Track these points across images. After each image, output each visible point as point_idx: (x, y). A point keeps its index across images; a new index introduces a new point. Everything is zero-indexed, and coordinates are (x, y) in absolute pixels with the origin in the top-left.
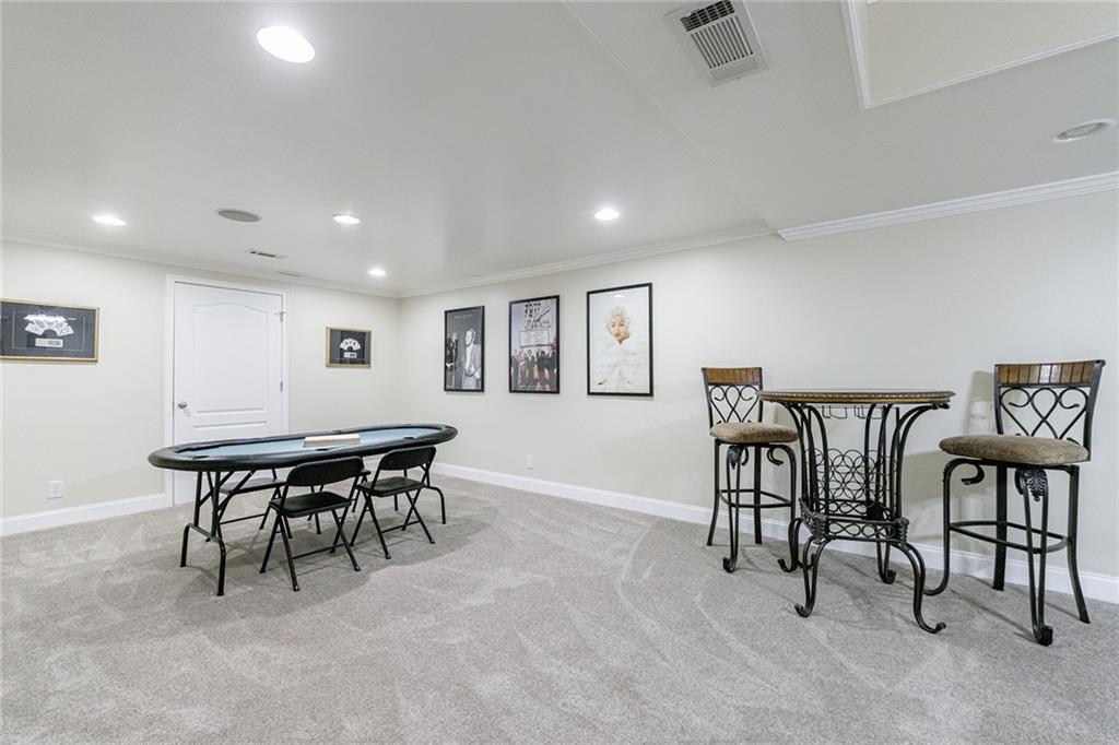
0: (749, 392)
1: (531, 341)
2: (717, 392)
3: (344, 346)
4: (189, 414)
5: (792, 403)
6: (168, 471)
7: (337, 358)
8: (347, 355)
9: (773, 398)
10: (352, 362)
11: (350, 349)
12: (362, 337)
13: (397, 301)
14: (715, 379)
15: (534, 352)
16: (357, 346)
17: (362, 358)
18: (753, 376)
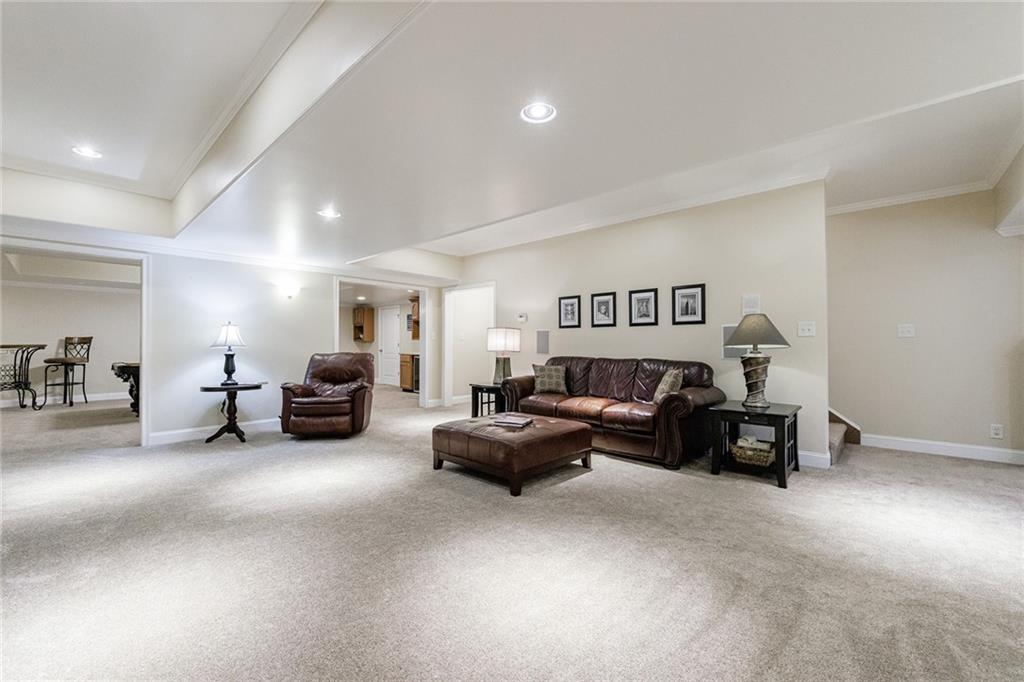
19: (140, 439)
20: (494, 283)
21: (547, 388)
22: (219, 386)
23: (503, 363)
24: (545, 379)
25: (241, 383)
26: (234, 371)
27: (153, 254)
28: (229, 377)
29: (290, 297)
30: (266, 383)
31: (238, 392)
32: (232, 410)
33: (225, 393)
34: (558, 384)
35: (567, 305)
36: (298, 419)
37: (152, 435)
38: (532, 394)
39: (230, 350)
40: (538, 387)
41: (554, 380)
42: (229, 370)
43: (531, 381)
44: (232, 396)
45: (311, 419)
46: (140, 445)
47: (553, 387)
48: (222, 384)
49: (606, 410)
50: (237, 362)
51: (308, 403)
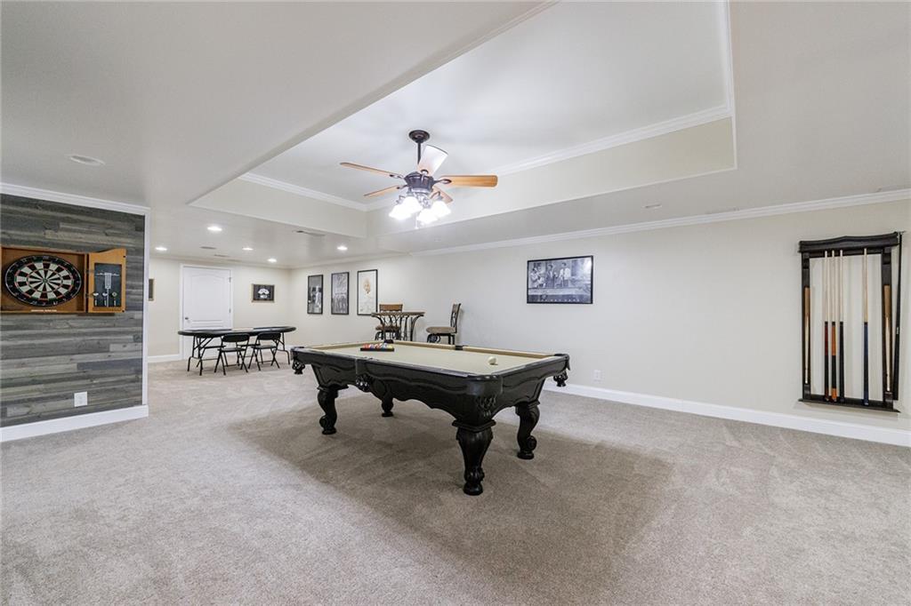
1: (340, 292)
3: (260, 292)
4: (189, 322)
6: (185, 337)
7: (256, 297)
8: (262, 297)
10: (265, 300)
11: (264, 294)
12: (271, 289)
13: (288, 270)
15: (340, 296)
16: (267, 292)
17: (271, 298)
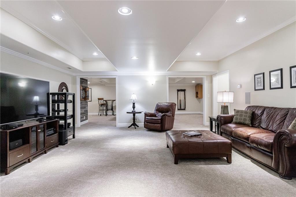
0: (102, 100)
2: (99, 100)
5: (105, 101)
9: (104, 101)
14: (99, 99)
18: (102, 99)
19: (116, 125)
20: (229, 70)
21: (238, 121)
22: (131, 112)
23: (225, 108)
24: (238, 117)
25: (136, 111)
26: (135, 107)
27: (118, 76)
28: (134, 110)
29: (152, 84)
30: (143, 112)
31: (136, 114)
32: (134, 119)
33: (132, 114)
34: (245, 120)
35: (258, 78)
36: (147, 123)
37: (118, 124)
38: (230, 123)
39: (134, 101)
40: (234, 120)
41: (243, 117)
42: (134, 107)
43: (232, 117)
44: (134, 115)
45: (150, 124)
46: (116, 126)
47: (242, 121)
48: (132, 111)
49: (251, 136)
50: (136, 105)
51: (149, 119)
